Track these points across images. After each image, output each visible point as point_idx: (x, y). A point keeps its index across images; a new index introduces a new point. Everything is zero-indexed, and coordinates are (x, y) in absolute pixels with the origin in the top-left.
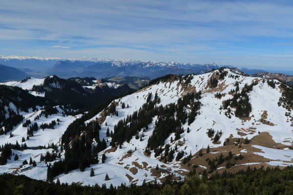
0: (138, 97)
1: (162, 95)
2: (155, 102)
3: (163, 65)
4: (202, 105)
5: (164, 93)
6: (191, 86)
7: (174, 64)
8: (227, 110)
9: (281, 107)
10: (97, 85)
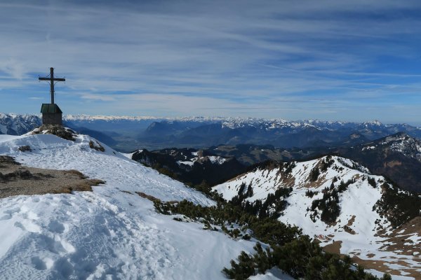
0: (229, 187)
1: (257, 185)
2: (246, 196)
3: (296, 125)
4: (289, 205)
5: (259, 184)
6: (291, 176)
7: (313, 123)
8: (313, 212)
9: (375, 211)
10: (197, 159)
